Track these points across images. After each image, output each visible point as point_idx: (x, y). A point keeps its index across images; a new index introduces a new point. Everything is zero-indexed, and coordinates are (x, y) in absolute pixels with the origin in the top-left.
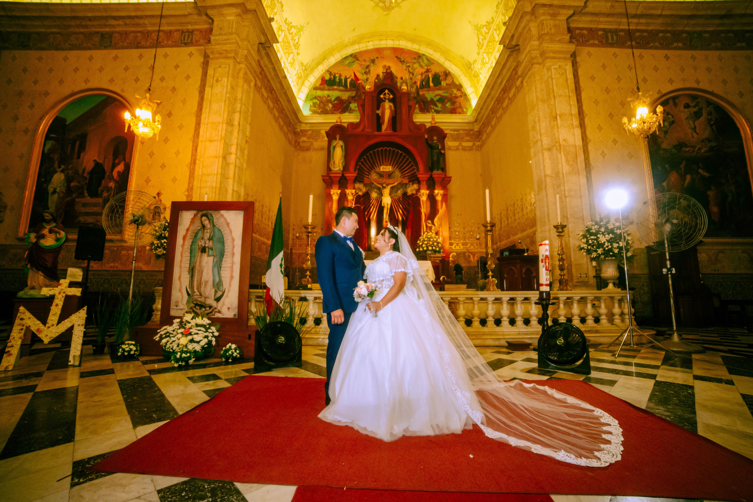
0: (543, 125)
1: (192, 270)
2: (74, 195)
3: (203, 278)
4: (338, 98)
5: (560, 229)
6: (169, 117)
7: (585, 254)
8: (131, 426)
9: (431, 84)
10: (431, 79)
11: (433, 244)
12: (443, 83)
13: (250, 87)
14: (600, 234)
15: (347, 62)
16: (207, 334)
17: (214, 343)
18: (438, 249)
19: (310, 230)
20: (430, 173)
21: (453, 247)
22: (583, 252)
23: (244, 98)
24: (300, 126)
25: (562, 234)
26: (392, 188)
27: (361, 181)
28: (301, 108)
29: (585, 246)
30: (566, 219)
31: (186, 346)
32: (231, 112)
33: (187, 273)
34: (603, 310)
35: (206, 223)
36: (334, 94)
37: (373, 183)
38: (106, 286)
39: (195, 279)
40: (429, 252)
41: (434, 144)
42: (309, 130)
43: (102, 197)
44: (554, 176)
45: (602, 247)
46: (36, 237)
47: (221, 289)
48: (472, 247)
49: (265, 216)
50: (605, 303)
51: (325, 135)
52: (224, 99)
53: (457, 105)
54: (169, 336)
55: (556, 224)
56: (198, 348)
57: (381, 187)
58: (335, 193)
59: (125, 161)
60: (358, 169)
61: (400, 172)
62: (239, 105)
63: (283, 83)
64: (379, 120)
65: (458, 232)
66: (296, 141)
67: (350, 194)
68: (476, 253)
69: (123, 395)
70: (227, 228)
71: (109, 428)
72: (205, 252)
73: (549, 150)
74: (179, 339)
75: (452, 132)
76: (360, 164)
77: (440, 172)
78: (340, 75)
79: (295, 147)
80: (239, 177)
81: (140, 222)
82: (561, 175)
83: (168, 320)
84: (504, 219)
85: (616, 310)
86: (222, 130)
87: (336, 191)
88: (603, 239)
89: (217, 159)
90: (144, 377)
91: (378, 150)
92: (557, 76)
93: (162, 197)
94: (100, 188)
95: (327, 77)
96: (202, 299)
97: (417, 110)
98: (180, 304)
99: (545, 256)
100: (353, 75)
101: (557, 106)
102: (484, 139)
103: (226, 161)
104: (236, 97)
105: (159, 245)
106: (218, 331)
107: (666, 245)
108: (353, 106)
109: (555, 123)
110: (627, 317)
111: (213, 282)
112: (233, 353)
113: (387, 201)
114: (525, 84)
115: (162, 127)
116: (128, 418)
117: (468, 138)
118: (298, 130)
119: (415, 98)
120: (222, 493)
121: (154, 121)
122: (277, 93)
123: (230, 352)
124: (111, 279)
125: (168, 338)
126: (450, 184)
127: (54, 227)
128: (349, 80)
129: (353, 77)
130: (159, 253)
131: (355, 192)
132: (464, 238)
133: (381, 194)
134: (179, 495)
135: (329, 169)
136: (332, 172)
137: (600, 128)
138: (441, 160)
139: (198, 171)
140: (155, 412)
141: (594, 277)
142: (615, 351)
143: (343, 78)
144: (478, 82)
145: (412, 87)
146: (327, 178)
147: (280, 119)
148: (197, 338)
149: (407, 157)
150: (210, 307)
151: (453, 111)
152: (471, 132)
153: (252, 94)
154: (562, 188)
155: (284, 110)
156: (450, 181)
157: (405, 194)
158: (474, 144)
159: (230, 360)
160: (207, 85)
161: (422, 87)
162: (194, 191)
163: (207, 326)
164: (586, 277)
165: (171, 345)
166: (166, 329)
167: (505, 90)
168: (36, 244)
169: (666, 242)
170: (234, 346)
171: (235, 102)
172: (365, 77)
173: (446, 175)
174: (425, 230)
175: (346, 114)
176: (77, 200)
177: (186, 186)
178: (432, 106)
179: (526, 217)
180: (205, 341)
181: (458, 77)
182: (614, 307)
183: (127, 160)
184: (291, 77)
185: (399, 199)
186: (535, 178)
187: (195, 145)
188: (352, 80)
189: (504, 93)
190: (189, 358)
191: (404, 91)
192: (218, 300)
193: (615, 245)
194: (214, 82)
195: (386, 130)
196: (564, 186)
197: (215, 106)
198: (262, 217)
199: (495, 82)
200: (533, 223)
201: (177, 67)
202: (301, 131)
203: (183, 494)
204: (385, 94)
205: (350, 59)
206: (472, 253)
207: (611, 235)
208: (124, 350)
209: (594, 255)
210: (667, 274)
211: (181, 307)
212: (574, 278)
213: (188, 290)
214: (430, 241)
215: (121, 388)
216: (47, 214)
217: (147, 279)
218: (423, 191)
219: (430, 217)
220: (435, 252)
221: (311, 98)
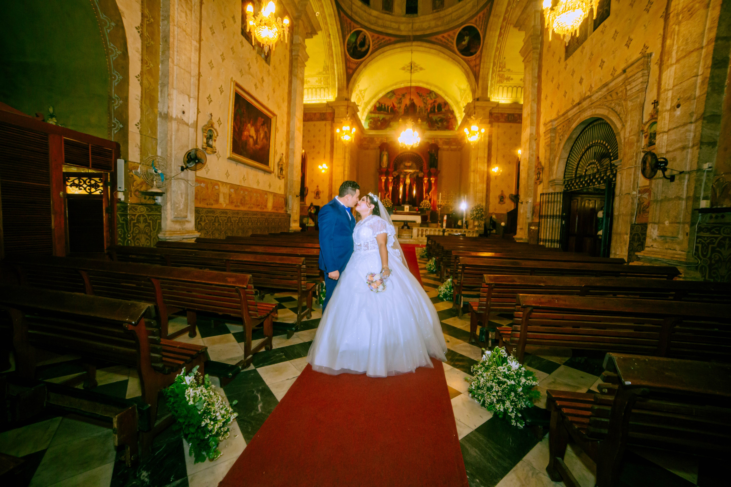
4: (383, 119)
9: (436, 110)
10: (436, 107)
11: (427, 206)
12: (443, 110)
15: (389, 96)
18: (429, 208)
20: (429, 169)
24: (363, 135)
26: (411, 174)
27: (395, 170)
28: (363, 125)
36: (382, 116)
40: (425, 209)
42: (368, 138)
48: (451, 204)
53: (450, 124)
57: (405, 174)
58: (383, 178)
66: (361, 144)
67: (390, 179)
77: (434, 168)
78: (385, 105)
79: (361, 148)
91: (405, 154)
93: (319, 188)
95: (378, 105)
117: (455, 144)
118: (362, 138)
128: (390, 108)
129: (392, 105)
131: (393, 177)
133: (405, 178)
135: (381, 166)
136: (382, 168)
138: (435, 162)
139: (334, 178)
145: (425, 112)
149: (419, 158)
151: (447, 128)
152: (457, 140)
156: (439, 173)
157: (417, 176)
158: (458, 147)
161: (431, 112)
172: (399, 105)
173: (437, 170)
174: (425, 198)
178: (436, 124)
181: (452, 106)
185: (414, 180)
188: (391, 108)
201: (320, 131)
202: (364, 138)
205: (391, 94)
214: (425, 204)
218: (425, 178)
219: (428, 191)
220: (427, 209)
221: (369, 118)
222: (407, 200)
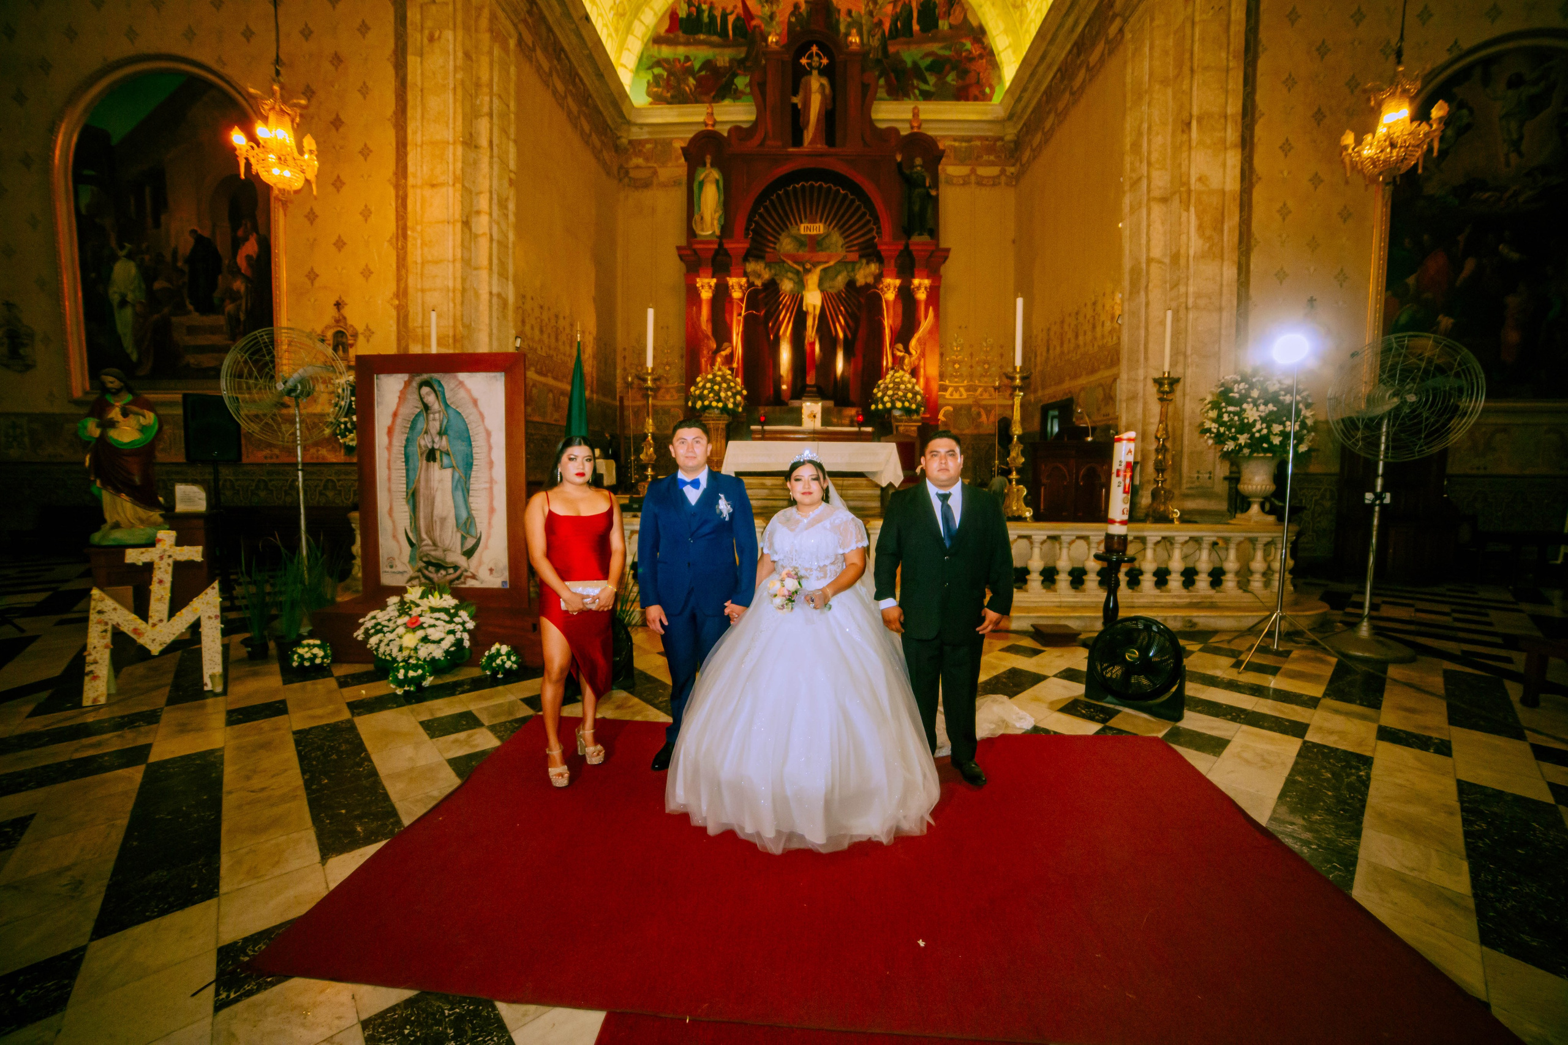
0: (1158, 140)
1: (413, 497)
2: (166, 310)
3: (436, 512)
4: (708, 64)
5: (1167, 386)
6: (337, 129)
7: (1210, 442)
8: (317, 857)
9: (916, 27)
10: (915, 15)
11: (905, 396)
12: (943, 25)
13: (505, 48)
14: (1248, 403)
16: (451, 627)
17: (467, 644)
18: (914, 406)
19: (649, 383)
20: (904, 242)
21: (947, 395)
22: (1209, 438)
23: (496, 79)
24: (629, 131)
25: (1170, 397)
26: (824, 270)
27: (759, 257)
28: (627, 89)
29: (1214, 426)
30: (1181, 358)
31: (416, 649)
32: (471, 116)
33: (404, 502)
34: (1231, 564)
35: (431, 399)
36: (700, 54)
37: (784, 262)
38: (263, 494)
39: (422, 515)
40: (897, 413)
41: (915, 176)
42: (647, 141)
43: (223, 313)
44: (1167, 260)
45: (1249, 431)
46: (98, 426)
47: (473, 532)
48: (986, 396)
49: (563, 337)
50: (1237, 550)
51: (680, 151)
52: (451, 86)
53: (971, 78)
54: (381, 631)
55: (1157, 375)
56: (438, 653)
57: (800, 269)
58: (706, 287)
59: (257, 233)
60: (753, 230)
61: (842, 234)
62: (487, 98)
63: (584, 33)
64: (796, 118)
65: (959, 362)
66: (621, 167)
67: (736, 287)
68: (993, 407)
69: (303, 772)
70: (474, 410)
71: (278, 862)
72: (434, 460)
73: (1164, 200)
74: (400, 637)
75: (957, 144)
76: (757, 218)
77: (926, 238)
79: (620, 180)
80: (502, 264)
81: (302, 392)
82: (1183, 262)
83: (377, 595)
84: (1055, 342)
85: (1258, 565)
86: (455, 160)
87: (706, 280)
88: (1252, 414)
89: (451, 226)
90: (342, 722)
91: (795, 188)
92: (1205, 17)
93: (346, 311)
94: (217, 295)
95: (682, 13)
96: (438, 553)
97: (882, 93)
98: (397, 562)
99: (1124, 464)
100: (740, 5)
101: (1195, 93)
102: (1025, 159)
103: (470, 229)
104: (479, 78)
105: (349, 425)
106: (473, 618)
107: (1383, 447)
108: (741, 82)
109: (1185, 137)
110: (1277, 576)
111: (457, 519)
112: (504, 663)
113: (813, 299)
114: (1128, 36)
115: (320, 165)
116: (311, 834)
117: (992, 158)
118: (624, 141)
119: (878, 61)
120: (473, 1030)
121: (301, 152)
122: (571, 56)
123: (499, 661)
124: (271, 480)
125: (380, 635)
126: (948, 262)
127: (129, 403)
128: (731, 19)
130: (351, 444)
131: (748, 281)
132: (971, 376)
133: (801, 284)
134: (398, 1034)
135: (691, 233)
136: (699, 239)
137: (1286, 148)
138: (929, 211)
139: (415, 254)
140: (359, 818)
141: (1225, 478)
142: (1241, 653)
143: (718, 13)
144: (1022, 22)
145: (871, 34)
146: (689, 252)
147: (582, 118)
148: (434, 634)
149: (857, 203)
150: (456, 568)
151: (962, 94)
152: (999, 143)
153: (513, 69)
154: (1182, 289)
155: (590, 96)
156: (946, 258)
157: (851, 284)
158: (1003, 172)
159: (500, 676)
160: (410, 49)
161: (895, 33)
162: (410, 297)
163: (452, 611)
164: (1210, 478)
165: (388, 649)
166: (374, 618)
167: (1081, 47)
168: (103, 439)
169: (1383, 439)
170: (504, 649)
171: (476, 91)
172: (767, 9)
173: (938, 244)
174: (890, 365)
175: (727, 102)
176: (174, 319)
177: (392, 287)
178: (915, 82)
179: (1100, 343)
180: (451, 639)
181: (976, 8)
182: (1253, 558)
183: (262, 231)
184: (601, 15)
185: (839, 294)
186: (1127, 264)
187: (401, 193)
188: (738, 18)
189: (1079, 55)
190: (423, 677)
191: (854, 47)
192: (469, 553)
193: (1277, 428)
194: (425, 41)
195: (811, 143)
196: (1187, 285)
197: (434, 103)
198: (557, 340)
199: (1061, 25)
200: (1113, 358)
202: (630, 142)
203: (406, 1032)
204: (810, 57)
206: (985, 407)
207: (1271, 407)
208: (301, 656)
209: (1230, 446)
210: (1373, 505)
211: (400, 567)
212: (1184, 481)
213: (411, 535)
214: (899, 389)
215: (299, 753)
216: (111, 379)
217: (339, 480)
218: (888, 281)
219: (903, 335)
220: (908, 411)
221: (646, 63)
222: (811, 380)
